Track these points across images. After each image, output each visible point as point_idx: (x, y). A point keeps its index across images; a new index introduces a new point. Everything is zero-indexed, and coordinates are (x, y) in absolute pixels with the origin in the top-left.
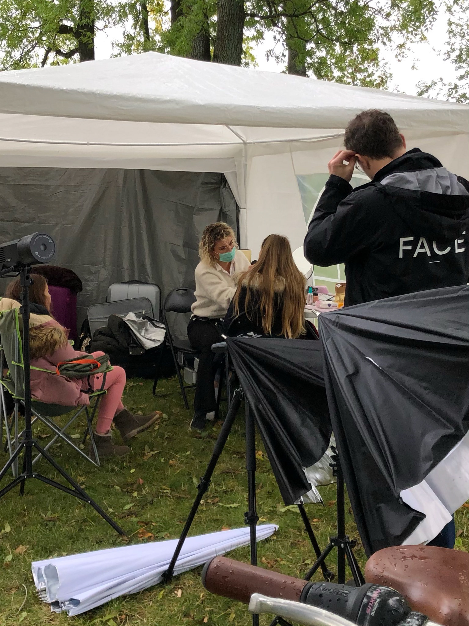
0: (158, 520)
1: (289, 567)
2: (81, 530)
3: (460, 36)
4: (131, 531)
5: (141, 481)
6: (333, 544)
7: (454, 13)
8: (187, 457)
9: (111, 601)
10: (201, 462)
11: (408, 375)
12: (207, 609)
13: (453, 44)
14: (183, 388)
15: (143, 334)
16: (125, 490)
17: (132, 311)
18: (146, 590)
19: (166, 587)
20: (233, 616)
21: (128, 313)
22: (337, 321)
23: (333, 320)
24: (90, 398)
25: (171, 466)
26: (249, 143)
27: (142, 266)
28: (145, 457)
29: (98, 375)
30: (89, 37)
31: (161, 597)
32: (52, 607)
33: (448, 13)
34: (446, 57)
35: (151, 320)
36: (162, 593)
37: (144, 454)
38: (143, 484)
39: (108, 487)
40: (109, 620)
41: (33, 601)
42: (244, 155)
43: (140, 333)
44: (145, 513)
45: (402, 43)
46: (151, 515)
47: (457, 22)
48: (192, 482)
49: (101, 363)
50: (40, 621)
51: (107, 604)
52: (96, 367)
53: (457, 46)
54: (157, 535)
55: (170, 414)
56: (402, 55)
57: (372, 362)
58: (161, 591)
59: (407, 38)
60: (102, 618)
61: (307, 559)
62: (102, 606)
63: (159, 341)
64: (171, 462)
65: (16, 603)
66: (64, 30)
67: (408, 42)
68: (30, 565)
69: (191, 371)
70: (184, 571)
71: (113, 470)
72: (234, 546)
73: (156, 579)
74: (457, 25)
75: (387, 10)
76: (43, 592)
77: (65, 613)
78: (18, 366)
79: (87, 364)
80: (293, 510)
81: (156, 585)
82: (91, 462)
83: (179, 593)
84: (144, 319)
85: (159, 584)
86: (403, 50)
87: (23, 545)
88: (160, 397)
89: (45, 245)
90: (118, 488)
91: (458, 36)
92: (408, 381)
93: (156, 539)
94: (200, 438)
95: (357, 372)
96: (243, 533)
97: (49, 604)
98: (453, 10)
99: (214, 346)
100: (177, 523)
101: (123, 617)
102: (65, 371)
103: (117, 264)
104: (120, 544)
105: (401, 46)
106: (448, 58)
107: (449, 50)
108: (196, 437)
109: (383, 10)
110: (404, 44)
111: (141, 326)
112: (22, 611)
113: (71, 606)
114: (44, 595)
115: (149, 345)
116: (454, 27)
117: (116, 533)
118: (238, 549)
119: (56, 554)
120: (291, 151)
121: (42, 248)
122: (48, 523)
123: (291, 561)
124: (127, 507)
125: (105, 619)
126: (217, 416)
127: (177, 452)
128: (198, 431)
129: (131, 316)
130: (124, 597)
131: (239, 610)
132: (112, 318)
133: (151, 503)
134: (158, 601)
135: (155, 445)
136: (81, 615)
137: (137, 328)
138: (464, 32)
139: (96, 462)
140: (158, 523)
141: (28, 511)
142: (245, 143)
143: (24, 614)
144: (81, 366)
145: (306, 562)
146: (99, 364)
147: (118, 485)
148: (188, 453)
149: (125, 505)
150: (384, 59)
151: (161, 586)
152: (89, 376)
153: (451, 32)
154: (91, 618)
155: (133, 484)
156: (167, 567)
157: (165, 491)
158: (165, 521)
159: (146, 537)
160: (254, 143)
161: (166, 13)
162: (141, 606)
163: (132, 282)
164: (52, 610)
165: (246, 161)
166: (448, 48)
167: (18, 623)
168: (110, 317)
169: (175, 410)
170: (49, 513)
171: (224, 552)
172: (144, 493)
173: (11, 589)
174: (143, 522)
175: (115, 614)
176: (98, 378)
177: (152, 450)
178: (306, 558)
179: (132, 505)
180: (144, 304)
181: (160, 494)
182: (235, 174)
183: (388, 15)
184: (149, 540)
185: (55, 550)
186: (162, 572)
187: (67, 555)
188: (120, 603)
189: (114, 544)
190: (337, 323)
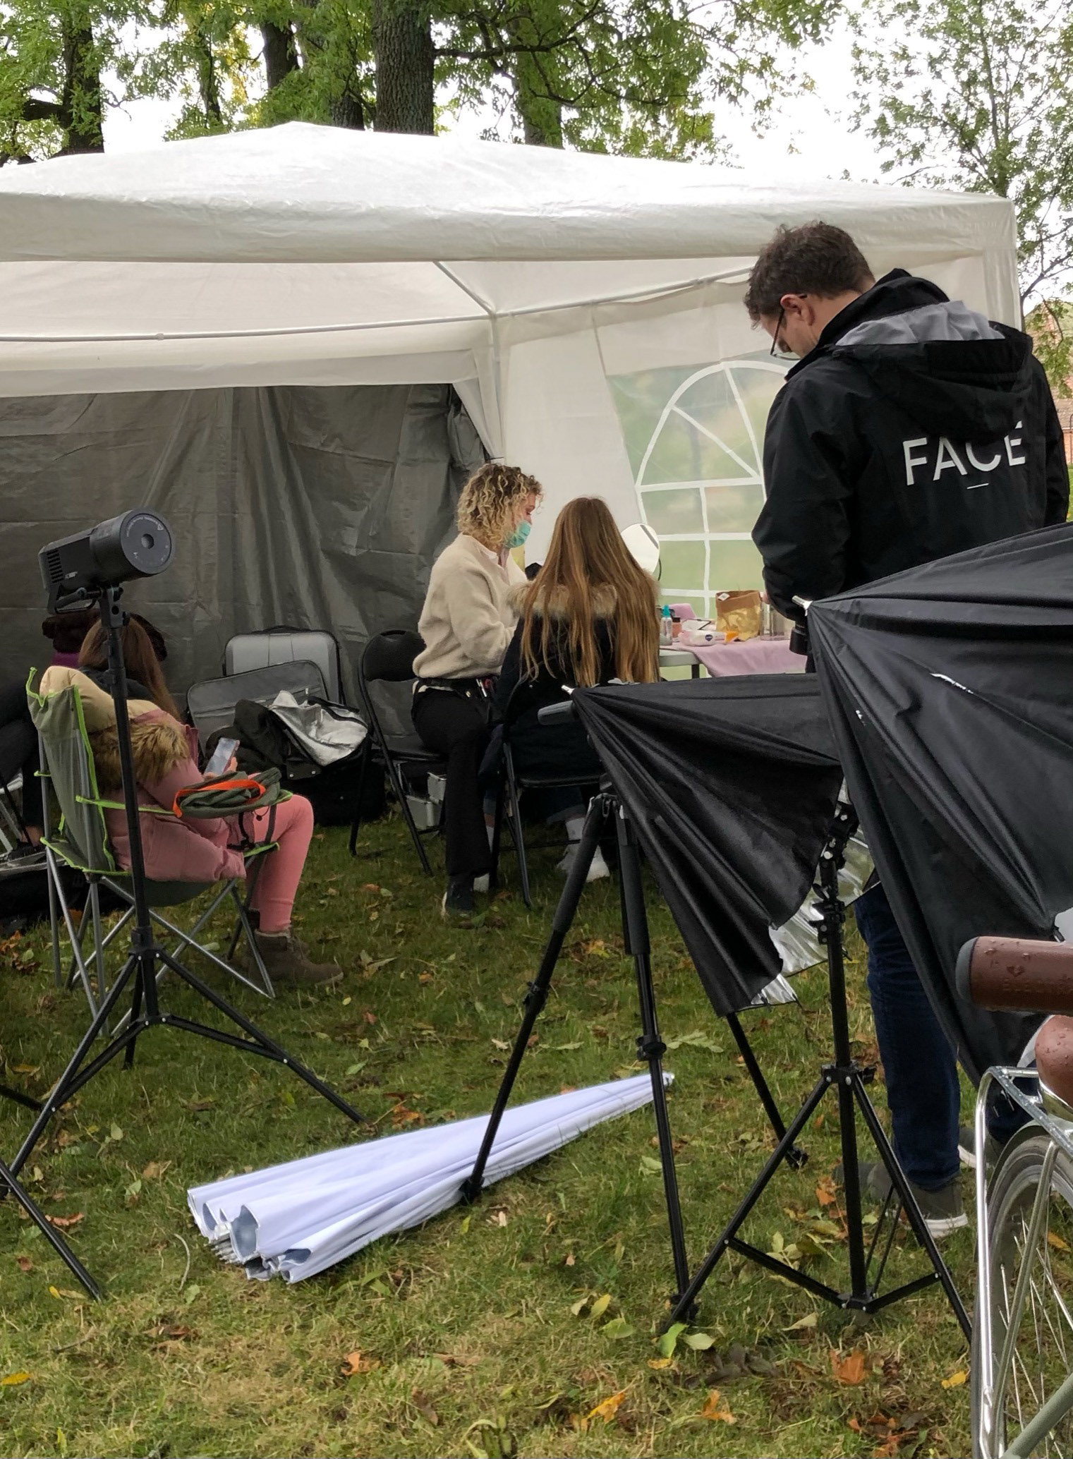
0: (423, 1087)
1: (710, 1150)
2: (270, 1121)
3: (879, 78)
4: (373, 1115)
5: (371, 1018)
6: (828, 1079)
7: (864, 29)
8: (451, 965)
9: (370, 1246)
10: (484, 971)
11: (1034, 697)
12: (568, 1242)
13: (864, 97)
14: (417, 833)
15: (313, 734)
16: (339, 1038)
17: (285, 689)
18: (433, 1220)
19: (474, 1209)
20: (620, 1250)
21: (277, 692)
22: (856, 611)
23: (847, 610)
24: (246, 859)
25: (425, 984)
26: (501, 316)
27: (291, 596)
28: (366, 974)
29: (259, 812)
30: (92, 123)
31: (466, 1230)
32: (247, 1271)
33: (851, 29)
34: (853, 125)
35: (326, 705)
36: (467, 1221)
37: (361, 968)
38: (377, 1023)
39: (306, 1035)
40: (372, 1281)
41: (204, 1265)
42: (491, 341)
43: (307, 733)
44: (393, 1078)
45: (764, 98)
46: (406, 1080)
47: (872, 49)
48: (475, 1010)
49: (267, 787)
50: (229, 1299)
51: (361, 1252)
52: (256, 794)
53: (874, 101)
54: (428, 1116)
55: (396, 889)
56: (764, 123)
57: (949, 683)
58: (463, 1218)
59: (774, 86)
60: (357, 1279)
61: (743, 1132)
62: (353, 1256)
63: (348, 745)
64: (422, 977)
65: (170, 1271)
66: (35, 111)
67: (777, 95)
68: (184, 1197)
69: (422, 801)
70: (502, 1176)
71: (306, 1004)
72: (595, 1119)
73: (452, 1194)
74: (871, 54)
75: (728, 28)
76: (224, 1245)
77: (281, 1278)
78: (90, 806)
79: (237, 789)
80: (696, 1043)
81: (452, 1208)
82: (257, 993)
83: (502, 1219)
84: (311, 703)
85: (457, 1205)
86: (767, 112)
87: (156, 1162)
88: (368, 857)
89: (150, 538)
90: (324, 1036)
91: (874, 78)
92: (1034, 708)
93: (429, 1123)
94: (469, 927)
95: (916, 705)
96: (605, 1094)
97: (239, 1265)
98: (860, 22)
99: (543, 711)
100: (465, 1090)
101: (399, 1274)
102: (192, 808)
103: (236, 597)
104: (359, 1139)
105: (761, 105)
106: (856, 128)
107: (859, 110)
108: (460, 927)
109: (719, 30)
110: (769, 101)
111: (308, 719)
112: (188, 1283)
113: (291, 1261)
114: (229, 1250)
115: (328, 755)
116: (864, 58)
117: (345, 1120)
118: (601, 1124)
119: (230, 1171)
120: (595, 326)
121: (145, 543)
122: (199, 1115)
123: (711, 1138)
124: (353, 1069)
125: (364, 1281)
126: (493, 883)
127: (429, 958)
128: (463, 915)
129: (285, 699)
130: (393, 1236)
131: (629, 1237)
132: (244, 708)
133: (401, 1058)
134: (462, 1238)
135: (380, 947)
136: (315, 1277)
137: (299, 722)
138: (886, 70)
139: (266, 991)
140: (426, 1094)
141: (150, 1096)
142: (493, 317)
143: (194, 1289)
144: (222, 796)
145: (742, 1137)
146: (261, 787)
147: (323, 1031)
148: (452, 957)
149: (346, 1066)
150: (724, 137)
151: (460, 1210)
152: (241, 815)
153: (860, 70)
154: (335, 1283)
155: (354, 1026)
156: (469, 1171)
157: (424, 1033)
158: (438, 1088)
159: (410, 1120)
160: (513, 314)
161: (255, 62)
162: (431, 1250)
163: (270, 630)
164: (249, 1277)
165: (497, 354)
166: (855, 105)
167: (187, 1306)
168: (237, 707)
169: (404, 880)
170: (195, 1096)
171: (576, 1133)
172: (381, 1039)
173: (154, 1245)
174: (393, 1095)
175: (379, 1269)
176: (259, 818)
177: (376, 959)
178: (740, 1129)
179: (360, 1065)
180: (306, 673)
181: (414, 1039)
182: (476, 383)
183: (731, 39)
184: (416, 1125)
185: (227, 1166)
186: (461, 1181)
187: (253, 1170)
188: (387, 1248)
189: (346, 1141)
190: (857, 616)
